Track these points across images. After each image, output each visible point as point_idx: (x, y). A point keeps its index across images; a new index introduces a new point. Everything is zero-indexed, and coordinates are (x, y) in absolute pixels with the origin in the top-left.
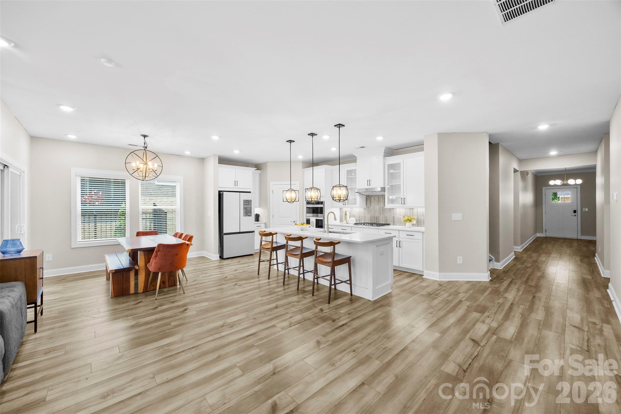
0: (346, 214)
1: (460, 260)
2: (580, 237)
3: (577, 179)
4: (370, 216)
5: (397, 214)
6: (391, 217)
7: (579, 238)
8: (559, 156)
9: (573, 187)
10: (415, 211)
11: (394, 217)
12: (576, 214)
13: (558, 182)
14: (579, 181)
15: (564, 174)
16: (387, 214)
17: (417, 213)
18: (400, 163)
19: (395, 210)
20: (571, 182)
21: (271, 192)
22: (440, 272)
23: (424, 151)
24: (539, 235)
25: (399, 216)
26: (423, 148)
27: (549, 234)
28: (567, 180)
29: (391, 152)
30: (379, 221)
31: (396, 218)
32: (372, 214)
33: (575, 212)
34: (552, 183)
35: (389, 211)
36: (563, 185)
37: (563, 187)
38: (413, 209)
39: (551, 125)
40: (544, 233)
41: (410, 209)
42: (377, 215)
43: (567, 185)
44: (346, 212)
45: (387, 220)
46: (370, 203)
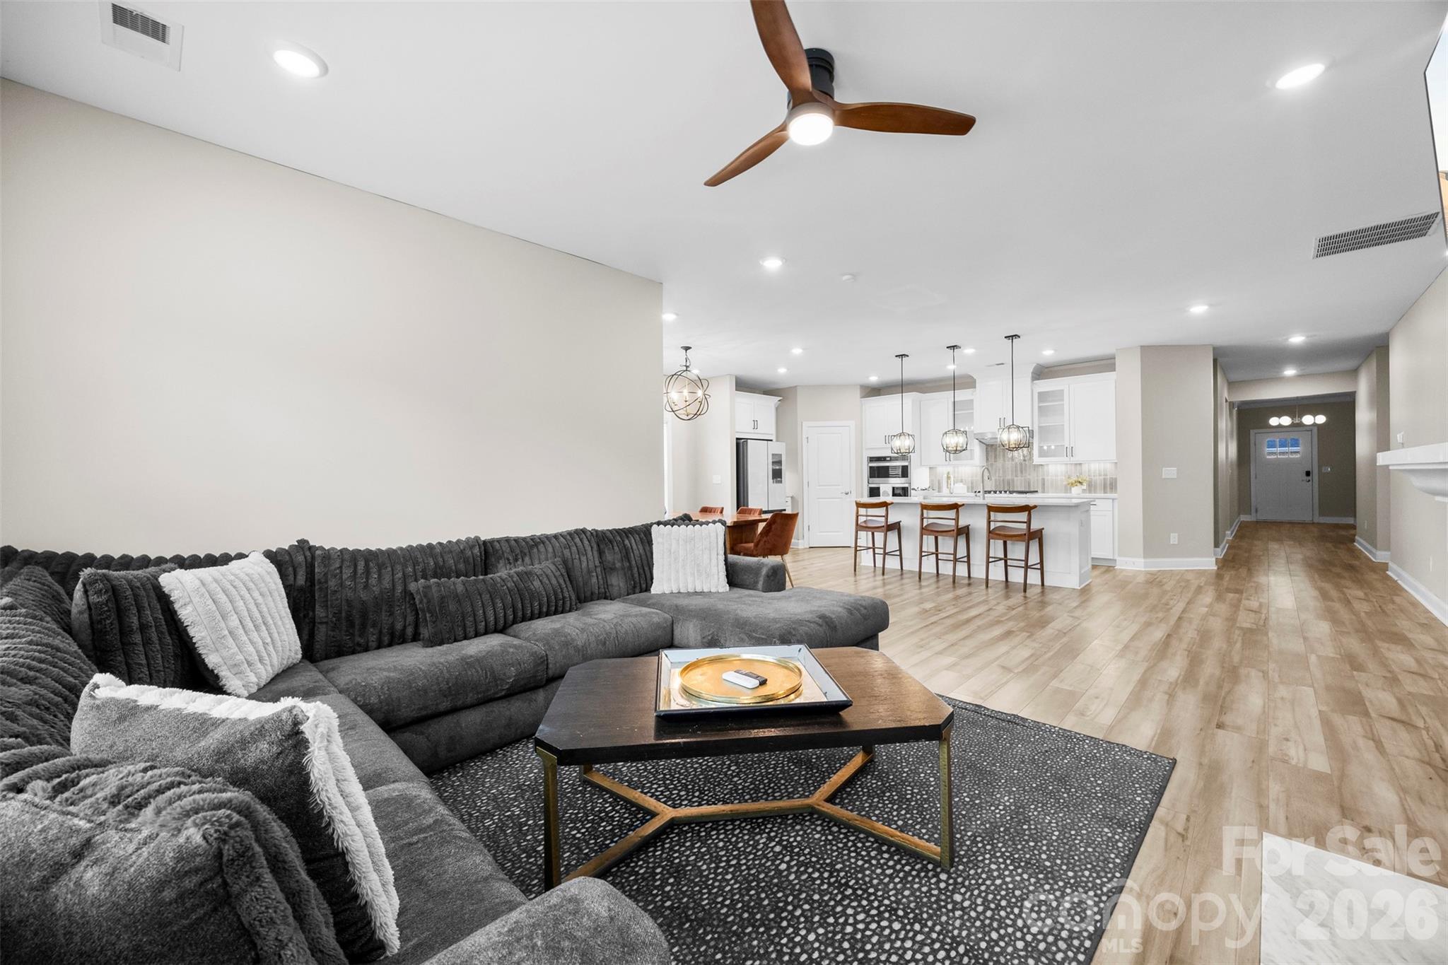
0: (948, 478)
1: (1174, 538)
2: (1318, 519)
3: (1318, 414)
6: (1037, 480)
7: (1316, 520)
8: (1300, 377)
9: (1308, 428)
10: (1085, 468)
11: (1043, 479)
12: (1310, 478)
13: (1286, 421)
14: (1321, 419)
15: (1295, 407)
16: (1032, 474)
18: (1063, 390)
19: (1046, 468)
20: (1308, 420)
21: (805, 441)
22: (1144, 557)
23: (1115, 370)
24: (1244, 518)
25: (1054, 478)
26: (1115, 364)
27: (1262, 516)
28: (1301, 416)
29: (1042, 372)
30: (1013, 487)
33: (1308, 474)
34: (1274, 421)
35: (1038, 470)
36: (1293, 425)
37: (1291, 429)
38: (1080, 464)
39: (1308, 337)
40: (1253, 514)
41: (1076, 464)
42: (1009, 477)
43: (1301, 425)
44: (948, 473)
45: (1029, 486)
46: (995, 457)
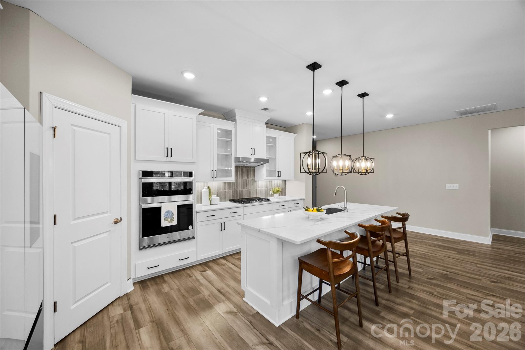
4: (232, 191)
5: (260, 187)
6: (254, 190)
10: (273, 182)
11: (257, 190)
16: (250, 187)
17: (274, 185)
19: (258, 182)
25: (261, 189)
31: (259, 190)
32: (234, 189)
35: (253, 184)
38: (271, 181)
42: (240, 189)
